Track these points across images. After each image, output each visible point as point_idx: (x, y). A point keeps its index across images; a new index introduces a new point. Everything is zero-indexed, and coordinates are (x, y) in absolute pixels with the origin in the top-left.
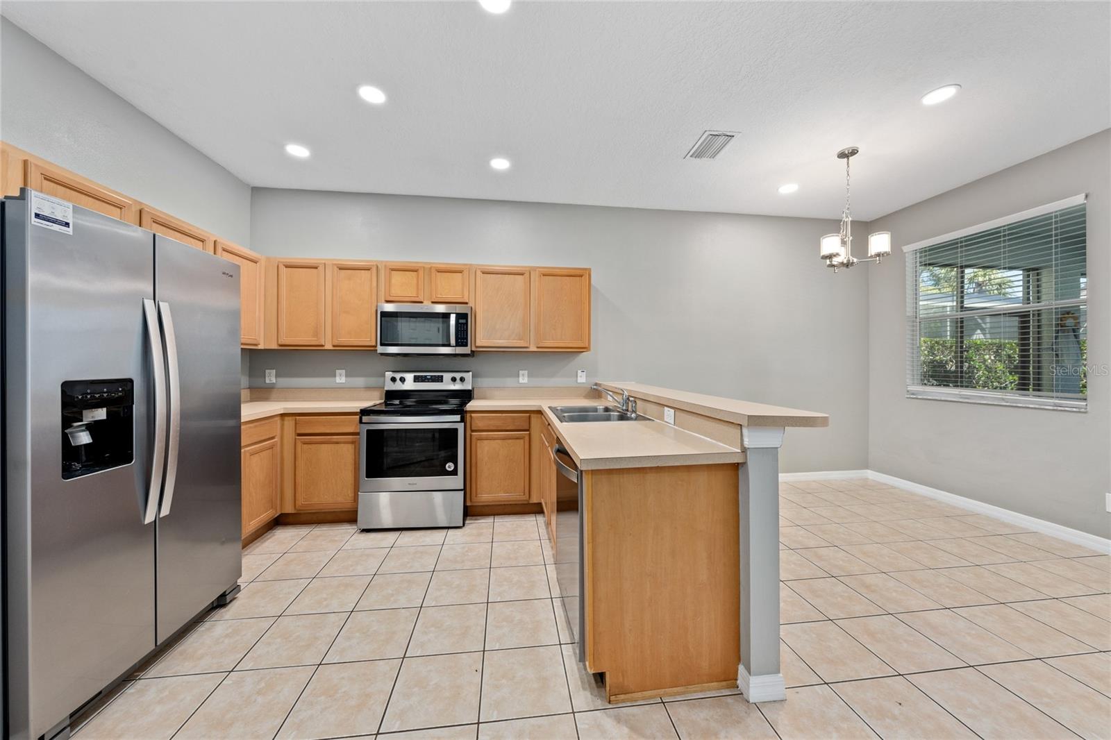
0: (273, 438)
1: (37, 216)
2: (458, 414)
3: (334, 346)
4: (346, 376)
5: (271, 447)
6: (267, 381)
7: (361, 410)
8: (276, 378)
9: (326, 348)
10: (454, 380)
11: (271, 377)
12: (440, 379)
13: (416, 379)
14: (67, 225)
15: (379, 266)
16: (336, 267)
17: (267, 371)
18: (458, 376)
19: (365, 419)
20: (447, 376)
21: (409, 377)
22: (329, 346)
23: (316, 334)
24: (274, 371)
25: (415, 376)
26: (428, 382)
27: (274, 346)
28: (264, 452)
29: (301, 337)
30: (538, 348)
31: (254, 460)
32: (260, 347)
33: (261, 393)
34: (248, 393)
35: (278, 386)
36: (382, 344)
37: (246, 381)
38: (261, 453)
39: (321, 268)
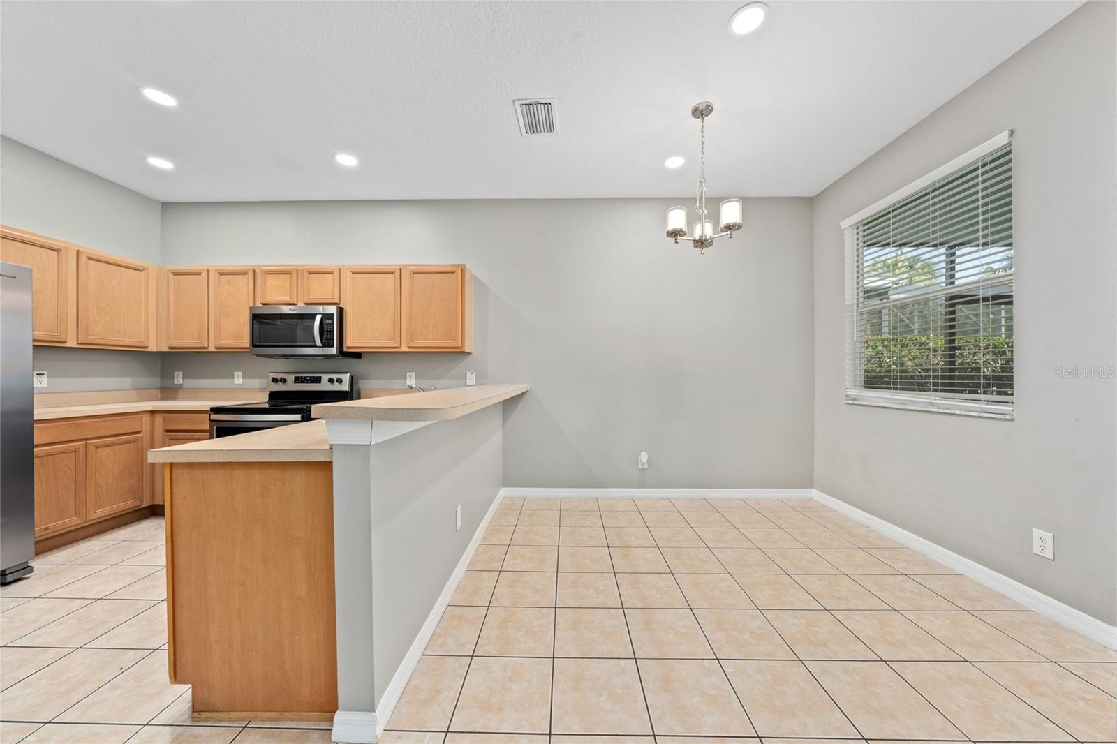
0: (139, 432)
2: (299, 414)
3: (217, 348)
4: (243, 378)
5: (134, 441)
6: (176, 382)
7: (211, 408)
8: (183, 378)
9: (209, 350)
10: (331, 381)
11: (179, 379)
12: (318, 380)
13: (297, 380)
15: (257, 271)
16: (216, 273)
17: (175, 373)
18: (335, 377)
19: (215, 417)
20: (325, 377)
21: (291, 378)
22: (212, 349)
23: (199, 338)
24: (182, 373)
25: (295, 377)
26: (307, 383)
27: (165, 349)
28: (119, 446)
29: (188, 340)
30: (409, 348)
31: (103, 453)
32: (149, 350)
33: (168, 391)
34: (158, 393)
35: (185, 386)
36: (254, 346)
37: (156, 382)
38: (115, 447)
39: (204, 275)
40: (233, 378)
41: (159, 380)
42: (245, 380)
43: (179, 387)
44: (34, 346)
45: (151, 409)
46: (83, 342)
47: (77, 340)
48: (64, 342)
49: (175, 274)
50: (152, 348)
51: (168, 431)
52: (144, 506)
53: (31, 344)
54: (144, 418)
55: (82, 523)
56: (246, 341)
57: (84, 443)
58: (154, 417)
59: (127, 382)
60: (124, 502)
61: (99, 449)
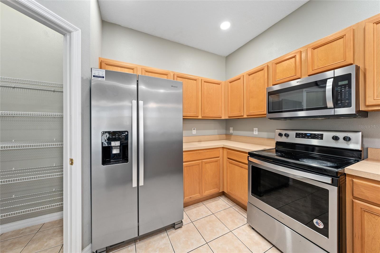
0: (218, 157)
1: (94, 76)
3: (247, 116)
4: (258, 131)
5: (216, 161)
6: (230, 132)
7: (248, 152)
8: (233, 130)
10: (336, 138)
12: (321, 137)
13: (298, 135)
14: (103, 77)
15: (269, 65)
16: (248, 75)
17: (230, 128)
18: (341, 135)
19: (251, 159)
20: (328, 136)
21: (292, 134)
22: (245, 116)
23: (240, 111)
24: (232, 128)
25: (296, 133)
26: (308, 138)
27: (227, 118)
28: (213, 163)
29: (235, 113)
31: (208, 166)
32: (222, 118)
33: (228, 137)
34: (225, 136)
35: (233, 134)
36: (269, 113)
37: (224, 131)
38: (211, 163)
39: (242, 79)
40: (253, 131)
41: (225, 131)
42: (260, 133)
43: (231, 135)
44: (183, 119)
45: (223, 147)
46: (203, 116)
47: (201, 116)
48: (198, 117)
49: (230, 82)
50: (223, 118)
51: (229, 158)
52: (220, 192)
53: (182, 118)
54: (220, 150)
55: (201, 197)
56: (264, 110)
57: (201, 161)
58: (223, 150)
59: (216, 132)
60: (214, 189)
61: (206, 164)
